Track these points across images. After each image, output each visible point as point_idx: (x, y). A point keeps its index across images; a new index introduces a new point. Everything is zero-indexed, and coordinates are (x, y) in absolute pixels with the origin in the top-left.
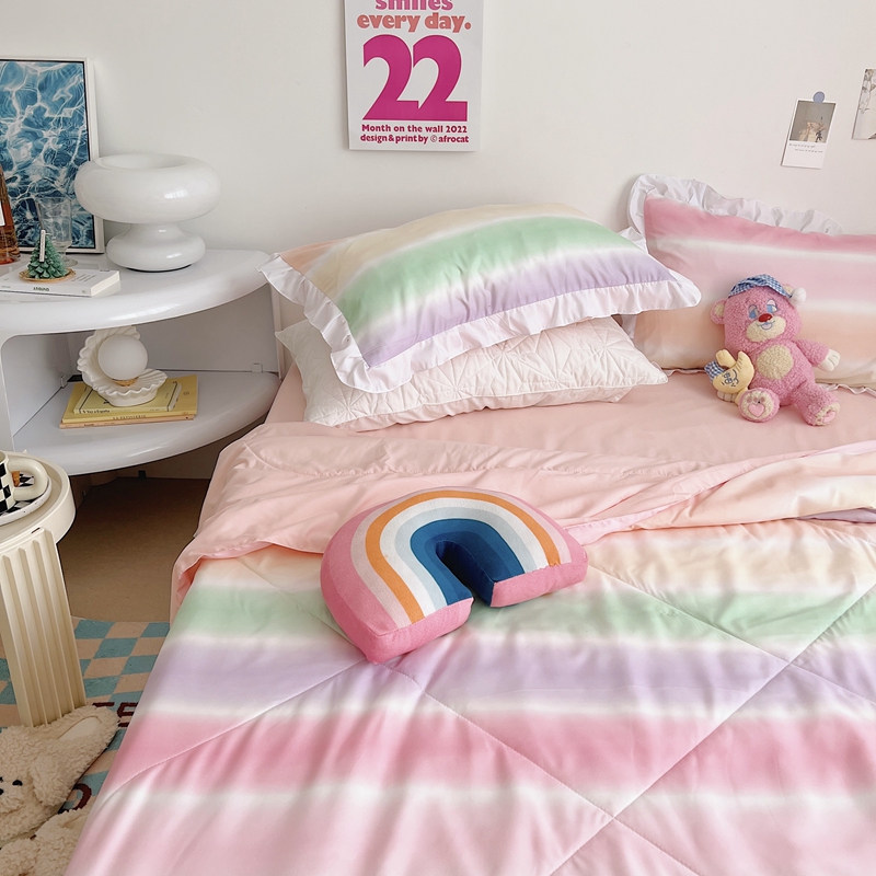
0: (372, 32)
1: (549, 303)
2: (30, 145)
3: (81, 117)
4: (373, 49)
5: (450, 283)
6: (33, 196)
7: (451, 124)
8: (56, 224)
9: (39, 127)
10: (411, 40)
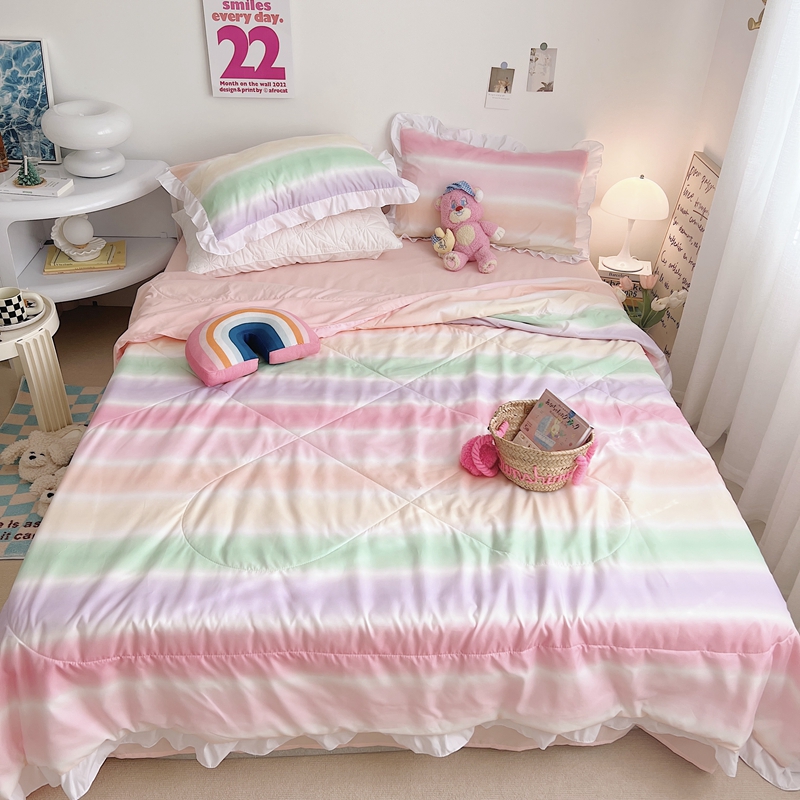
0: (221, 24)
1: (327, 201)
2: (10, 94)
3: (41, 77)
4: (223, 34)
5: (265, 191)
6: (14, 127)
7: (276, 81)
8: (30, 145)
9: (14, 83)
10: (247, 29)
